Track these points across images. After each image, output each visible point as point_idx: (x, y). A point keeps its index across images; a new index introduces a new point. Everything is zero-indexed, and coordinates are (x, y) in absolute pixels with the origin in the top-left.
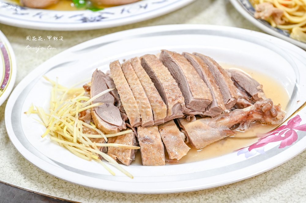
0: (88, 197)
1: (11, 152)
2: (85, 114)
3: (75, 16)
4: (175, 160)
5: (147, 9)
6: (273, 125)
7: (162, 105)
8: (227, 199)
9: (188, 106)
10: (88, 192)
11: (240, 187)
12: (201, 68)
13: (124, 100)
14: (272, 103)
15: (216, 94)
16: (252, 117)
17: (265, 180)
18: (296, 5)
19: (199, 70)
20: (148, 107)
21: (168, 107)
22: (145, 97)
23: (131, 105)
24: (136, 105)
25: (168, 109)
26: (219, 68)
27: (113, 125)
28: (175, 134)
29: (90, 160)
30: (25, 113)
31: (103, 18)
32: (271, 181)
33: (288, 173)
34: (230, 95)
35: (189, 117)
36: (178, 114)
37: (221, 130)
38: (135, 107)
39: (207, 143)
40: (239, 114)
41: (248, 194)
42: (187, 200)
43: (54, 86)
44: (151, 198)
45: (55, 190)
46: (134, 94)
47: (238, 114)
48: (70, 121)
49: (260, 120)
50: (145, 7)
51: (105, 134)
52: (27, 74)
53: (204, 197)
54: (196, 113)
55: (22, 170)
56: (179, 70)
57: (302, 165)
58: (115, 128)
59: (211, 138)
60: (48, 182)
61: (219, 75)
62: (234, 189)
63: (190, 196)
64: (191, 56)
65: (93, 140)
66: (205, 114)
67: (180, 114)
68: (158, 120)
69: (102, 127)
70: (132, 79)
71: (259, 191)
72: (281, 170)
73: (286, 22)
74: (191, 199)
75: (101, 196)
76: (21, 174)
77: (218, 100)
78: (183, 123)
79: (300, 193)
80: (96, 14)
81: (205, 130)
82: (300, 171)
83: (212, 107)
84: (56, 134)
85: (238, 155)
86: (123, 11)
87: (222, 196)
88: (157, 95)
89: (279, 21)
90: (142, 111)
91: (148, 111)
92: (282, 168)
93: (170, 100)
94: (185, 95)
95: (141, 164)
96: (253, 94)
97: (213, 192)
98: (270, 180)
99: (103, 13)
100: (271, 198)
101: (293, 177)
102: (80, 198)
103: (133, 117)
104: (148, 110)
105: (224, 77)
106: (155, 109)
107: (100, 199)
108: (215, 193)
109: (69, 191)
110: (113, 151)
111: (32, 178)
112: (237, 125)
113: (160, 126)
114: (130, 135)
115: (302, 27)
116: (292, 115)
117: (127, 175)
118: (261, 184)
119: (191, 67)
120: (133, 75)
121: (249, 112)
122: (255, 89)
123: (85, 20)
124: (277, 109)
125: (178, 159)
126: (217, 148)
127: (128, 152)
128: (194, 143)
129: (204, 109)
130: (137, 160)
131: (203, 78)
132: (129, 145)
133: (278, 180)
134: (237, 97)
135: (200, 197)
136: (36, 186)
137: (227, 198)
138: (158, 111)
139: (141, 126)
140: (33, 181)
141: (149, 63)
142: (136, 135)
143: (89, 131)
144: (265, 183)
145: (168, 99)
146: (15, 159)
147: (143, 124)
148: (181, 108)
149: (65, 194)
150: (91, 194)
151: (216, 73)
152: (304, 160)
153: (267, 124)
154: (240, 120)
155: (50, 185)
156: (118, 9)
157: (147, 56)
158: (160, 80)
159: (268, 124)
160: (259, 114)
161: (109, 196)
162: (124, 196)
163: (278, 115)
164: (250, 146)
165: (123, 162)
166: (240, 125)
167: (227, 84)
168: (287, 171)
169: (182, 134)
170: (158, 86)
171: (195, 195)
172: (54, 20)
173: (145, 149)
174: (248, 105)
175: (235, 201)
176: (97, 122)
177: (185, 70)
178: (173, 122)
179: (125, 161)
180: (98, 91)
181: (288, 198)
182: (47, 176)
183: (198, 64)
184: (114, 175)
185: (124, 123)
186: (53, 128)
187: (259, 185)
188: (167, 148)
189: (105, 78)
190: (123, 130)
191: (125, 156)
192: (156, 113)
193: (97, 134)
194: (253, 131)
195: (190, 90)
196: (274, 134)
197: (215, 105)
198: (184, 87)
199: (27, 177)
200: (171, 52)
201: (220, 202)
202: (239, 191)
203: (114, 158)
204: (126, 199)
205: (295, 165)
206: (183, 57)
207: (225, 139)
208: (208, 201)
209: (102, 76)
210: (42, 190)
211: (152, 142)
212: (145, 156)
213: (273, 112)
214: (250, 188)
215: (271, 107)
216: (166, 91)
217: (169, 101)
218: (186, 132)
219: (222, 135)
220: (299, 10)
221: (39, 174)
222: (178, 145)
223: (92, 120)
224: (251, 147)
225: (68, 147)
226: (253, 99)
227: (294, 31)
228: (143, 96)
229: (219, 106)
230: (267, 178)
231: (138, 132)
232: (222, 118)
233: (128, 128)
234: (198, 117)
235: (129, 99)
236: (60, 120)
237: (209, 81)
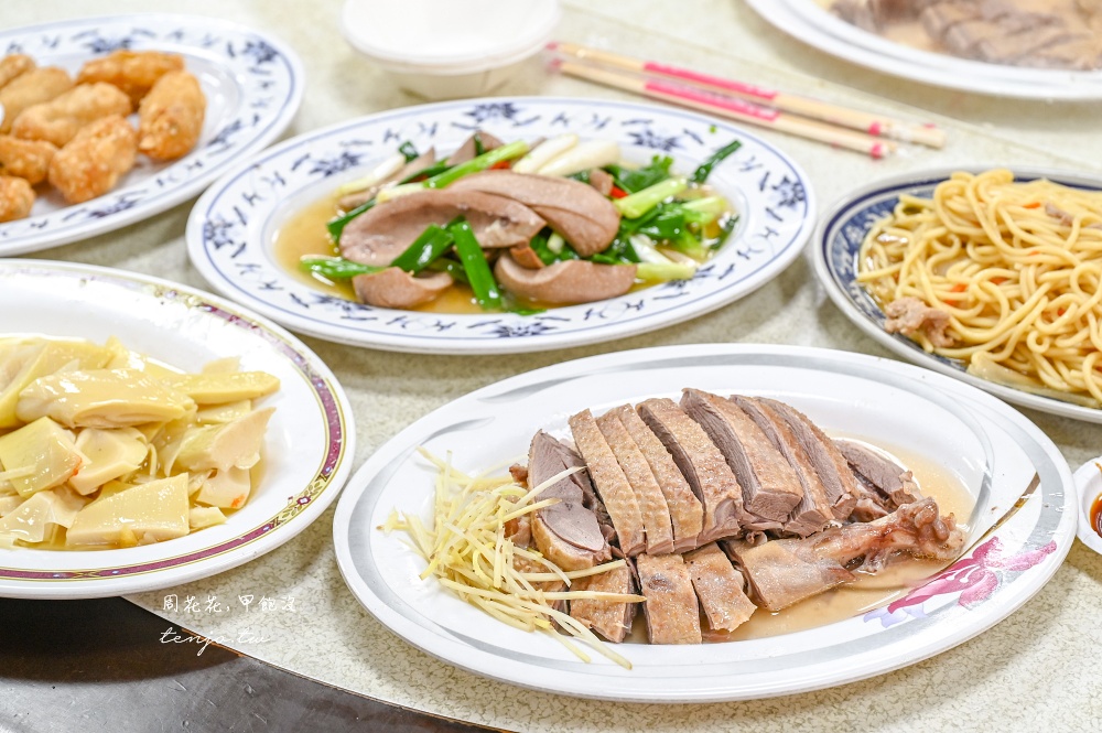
0: (527, 719)
1: (345, 620)
2: (516, 530)
3: (482, 324)
4: (724, 631)
5: (643, 311)
6: (941, 562)
7: (693, 504)
8: (844, 724)
9: (750, 508)
10: (526, 707)
11: (874, 698)
12: (775, 427)
13: (608, 491)
14: (935, 507)
15: (811, 482)
16: (893, 541)
17: (928, 685)
18: (976, 302)
19: (769, 432)
20: (661, 508)
21: (704, 507)
22: (656, 484)
23: (622, 502)
24: (634, 501)
25: (705, 514)
26: (814, 429)
27: (583, 548)
28: (721, 572)
29: (531, 631)
30: (379, 528)
31: (546, 328)
32: (944, 687)
33: (981, 669)
34: (840, 487)
35: (752, 535)
36: (727, 526)
37: (824, 567)
38: (632, 506)
39: (793, 599)
40: (863, 533)
41: (892, 713)
42: (753, 727)
43: (442, 471)
44: (671, 721)
45: (451, 703)
46: (628, 479)
47: (860, 534)
48: (485, 541)
49: (911, 548)
50: (638, 307)
51: (564, 570)
52: (374, 451)
53: (792, 719)
54: (768, 525)
55: (371, 660)
56: (725, 430)
57: (1010, 651)
58: (587, 555)
59: (802, 586)
60: (434, 687)
61: (814, 445)
62: (860, 704)
63: (761, 718)
64: (750, 402)
65: (537, 585)
66: (787, 528)
67: (732, 527)
68: (684, 540)
69: (557, 553)
70: (623, 448)
71: (918, 707)
72: (965, 662)
73: (955, 341)
74: (764, 724)
75: (556, 718)
76: (371, 668)
77: (815, 496)
78: (737, 549)
79: (1010, 713)
80: (529, 321)
81: (790, 566)
82: (1007, 664)
83: (803, 511)
84: (452, 575)
85: (865, 621)
86: (588, 313)
87: (832, 717)
88: (680, 480)
89: (941, 339)
90: (647, 516)
91: (660, 516)
92: (966, 659)
93: (710, 492)
94: (742, 481)
95: (647, 641)
96: (892, 490)
97: (812, 710)
98: (941, 683)
99: (542, 319)
100: (945, 722)
101: (992, 677)
102: (509, 721)
103: (628, 529)
104: (662, 513)
105: (826, 448)
106: (677, 513)
107: (553, 724)
108: (816, 712)
109: (483, 706)
110: (584, 610)
111: (396, 676)
112: (860, 560)
113: (688, 555)
114: (621, 572)
115: (992, 351)
116: (981, 538)
117: (617, 662)
118: (921, 693)
119: (753, 425)
120: (625, 439)
121: (886, 529)
122: (895, 480)
123: (504, 332)
124: (948, 524)
125: (731, 630)
126: (817, 609)
127: (618, 610)
128: (766, 596)
129: (785, 515)
130: (637, 635)
131: (779, 447)
132: (620, 592)
133: (959, 685)
134: (857, 495)
135: (784, 719)
136: (406, 695)
137: (845, 721)
138: (683, 518)
139: (645, 553)
140: (398, 685)
141: (659, 416)
142: (635, 573)
143: (528, 567)
144: (929, 689)
145: (704, 489)
146: (356, 635)
147: (650, 546)
148: (734, 511)
149: (472, 712)
150: (532, 712)
151: (807, 439)
152: (1015, 642)
153: (925, 557)
154: (866, 548)
155: (438, 691)
156: (576, 313)
157: (653, 401)
158: (686, 449)
159: (929, 559)
160: (908, 533)
161: (575, 716)
162: (608, 718)
163: (951, 538)
164: (892, 604)
165: (607, 634)
166: (867, 561)
167: (833, 462)
168: (979, 666)
169: (737, 574)
170: (681, 462)
171: (772, 716)
172: (434, 332)
173: (655, 604)
174: (882, 515)
175: (862, 730)
176: (547, 542)
177: (738, 428)
178: (716, 547)
179: (612, 633)
180: (545, 474)
181: (984, 722)
182: (431, 673)
183: (768, 418)
184: (587, 662)
185: (608, 545)
186: (445, 558)
187: (915, 695)
188: (705, 605)
189: (558, 450)
190: (606, 561)
191: (612, 620)
192: (679, 522)
193: (546, 570)
194: (895, 574)
195: (753, 472)
196: (944, 577)
197: (810, 506)
198: (738, 467)
199: (383, 675)
200: (706, 395)
201: (828, 731)
202: (872, 707)
203: (586, 626)
204: (613, 724)
205: (994, 651)
206: (733, 405)
207: (833, 590)
208: (801, 728)
209: (553, 445)
210: (420, 703)
211: (672, 588)
212: (657, 620)
213: (940, 527)
214: (897, 702)
215: (935, 516)
216: (699, 472)
217: (707, 494)
218: (746, 569)
219: (825, 580)
220: (982, 315)
221: (412, 668)
222: (728, 598)
223: (532, 541)
224: (893, 607)
225: (481, 602)
226: (893, 503)
227: (974, 359)
228: (650, 483)
229: (818, 508)
230: (934, 679)
231: (639, 566)
232: (826, 541)
233: (615, 557)
234: (771, 535)
235: (619, 488)
236: (464, 536)
237: (793, 455)
